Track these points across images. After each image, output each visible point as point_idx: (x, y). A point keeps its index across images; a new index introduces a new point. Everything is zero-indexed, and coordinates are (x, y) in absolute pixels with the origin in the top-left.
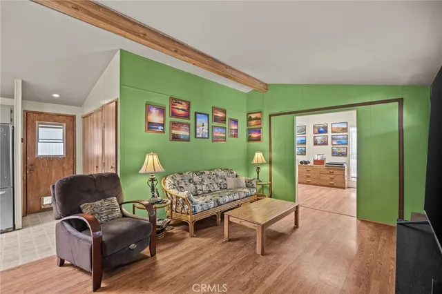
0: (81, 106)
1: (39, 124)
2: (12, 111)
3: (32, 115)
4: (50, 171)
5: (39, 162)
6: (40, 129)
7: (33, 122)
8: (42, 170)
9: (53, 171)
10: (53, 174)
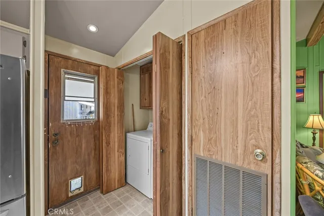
0: (113, 55)
1: (65, 73)
2: (25, 44)
3: (56, 60)
4: (80, 141)
5: (66, 129)
6: (67, 81)
7: (58, 70)
8: (69, 141)
9: (84, 141)
10: (84, 146)
